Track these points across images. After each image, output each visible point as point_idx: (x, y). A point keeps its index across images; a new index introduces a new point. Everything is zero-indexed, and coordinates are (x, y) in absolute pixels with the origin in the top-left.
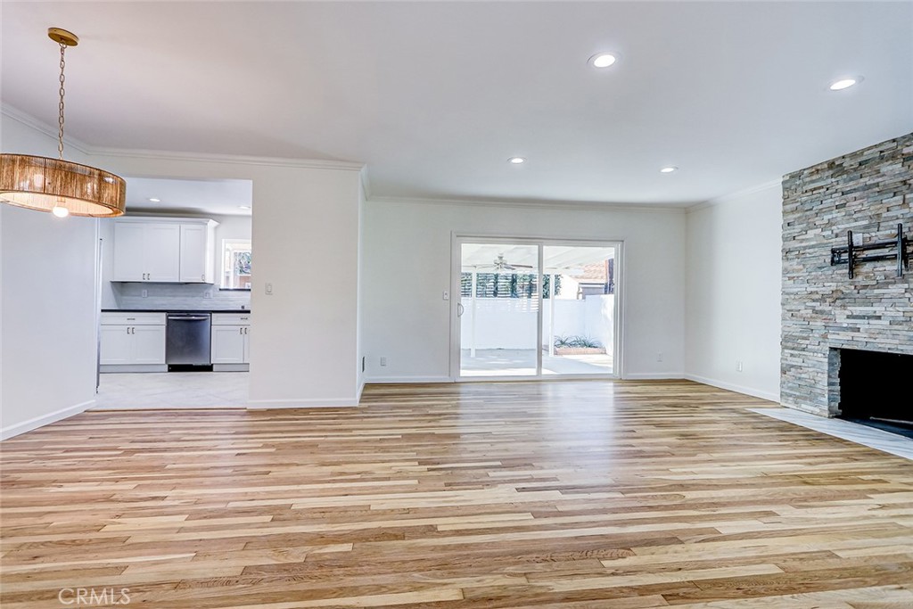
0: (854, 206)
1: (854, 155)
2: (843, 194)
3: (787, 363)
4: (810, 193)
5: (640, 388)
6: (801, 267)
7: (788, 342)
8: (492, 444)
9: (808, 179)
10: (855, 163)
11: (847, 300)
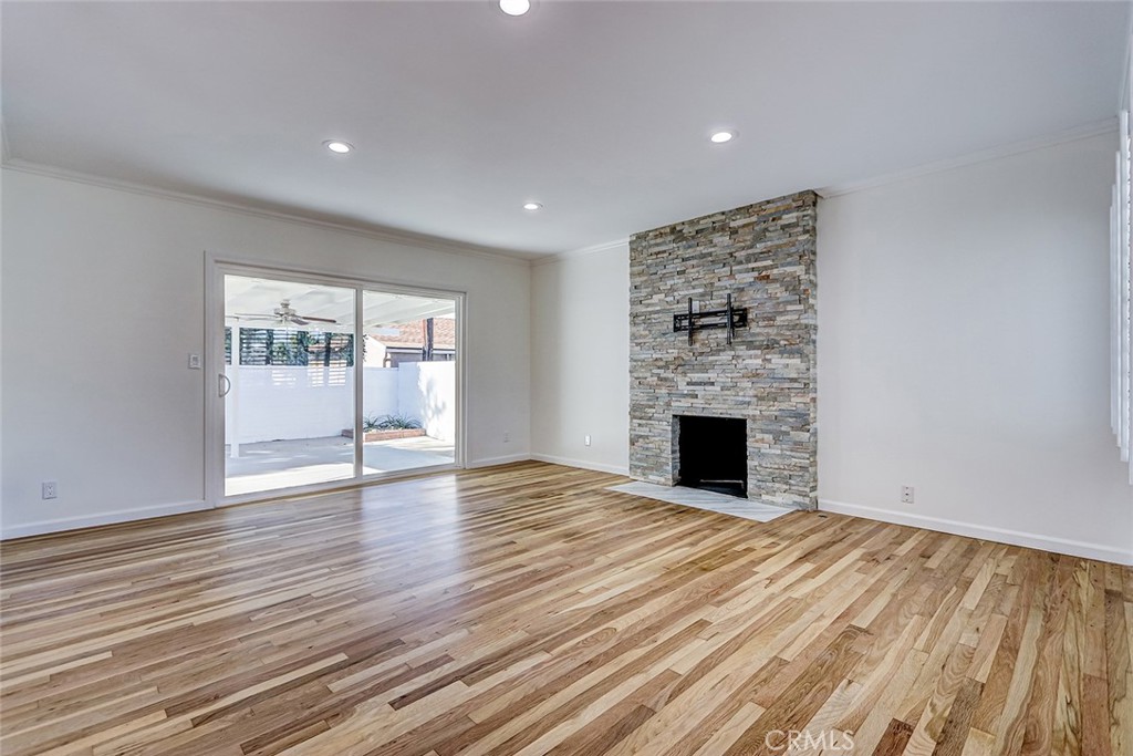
0: (692, 274)
1: (691, 222)
2: (683, 260)
3: (637, 433)
4: (654, 257)
5: (490, 479)
6: (647, 332)
7: (637, 411)
8: (318, 618)
9: (652, 242)
10: (692, 230)
11: (687, 367)
